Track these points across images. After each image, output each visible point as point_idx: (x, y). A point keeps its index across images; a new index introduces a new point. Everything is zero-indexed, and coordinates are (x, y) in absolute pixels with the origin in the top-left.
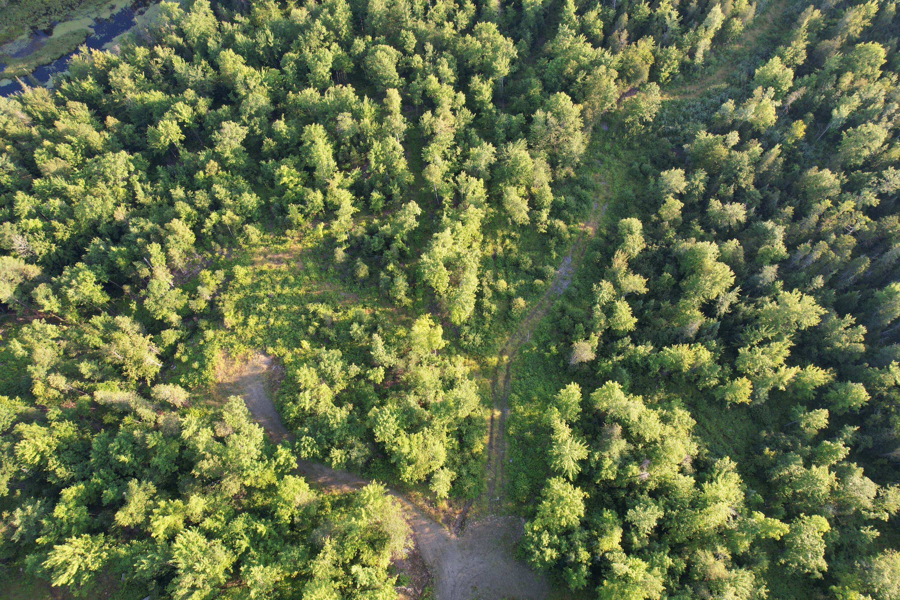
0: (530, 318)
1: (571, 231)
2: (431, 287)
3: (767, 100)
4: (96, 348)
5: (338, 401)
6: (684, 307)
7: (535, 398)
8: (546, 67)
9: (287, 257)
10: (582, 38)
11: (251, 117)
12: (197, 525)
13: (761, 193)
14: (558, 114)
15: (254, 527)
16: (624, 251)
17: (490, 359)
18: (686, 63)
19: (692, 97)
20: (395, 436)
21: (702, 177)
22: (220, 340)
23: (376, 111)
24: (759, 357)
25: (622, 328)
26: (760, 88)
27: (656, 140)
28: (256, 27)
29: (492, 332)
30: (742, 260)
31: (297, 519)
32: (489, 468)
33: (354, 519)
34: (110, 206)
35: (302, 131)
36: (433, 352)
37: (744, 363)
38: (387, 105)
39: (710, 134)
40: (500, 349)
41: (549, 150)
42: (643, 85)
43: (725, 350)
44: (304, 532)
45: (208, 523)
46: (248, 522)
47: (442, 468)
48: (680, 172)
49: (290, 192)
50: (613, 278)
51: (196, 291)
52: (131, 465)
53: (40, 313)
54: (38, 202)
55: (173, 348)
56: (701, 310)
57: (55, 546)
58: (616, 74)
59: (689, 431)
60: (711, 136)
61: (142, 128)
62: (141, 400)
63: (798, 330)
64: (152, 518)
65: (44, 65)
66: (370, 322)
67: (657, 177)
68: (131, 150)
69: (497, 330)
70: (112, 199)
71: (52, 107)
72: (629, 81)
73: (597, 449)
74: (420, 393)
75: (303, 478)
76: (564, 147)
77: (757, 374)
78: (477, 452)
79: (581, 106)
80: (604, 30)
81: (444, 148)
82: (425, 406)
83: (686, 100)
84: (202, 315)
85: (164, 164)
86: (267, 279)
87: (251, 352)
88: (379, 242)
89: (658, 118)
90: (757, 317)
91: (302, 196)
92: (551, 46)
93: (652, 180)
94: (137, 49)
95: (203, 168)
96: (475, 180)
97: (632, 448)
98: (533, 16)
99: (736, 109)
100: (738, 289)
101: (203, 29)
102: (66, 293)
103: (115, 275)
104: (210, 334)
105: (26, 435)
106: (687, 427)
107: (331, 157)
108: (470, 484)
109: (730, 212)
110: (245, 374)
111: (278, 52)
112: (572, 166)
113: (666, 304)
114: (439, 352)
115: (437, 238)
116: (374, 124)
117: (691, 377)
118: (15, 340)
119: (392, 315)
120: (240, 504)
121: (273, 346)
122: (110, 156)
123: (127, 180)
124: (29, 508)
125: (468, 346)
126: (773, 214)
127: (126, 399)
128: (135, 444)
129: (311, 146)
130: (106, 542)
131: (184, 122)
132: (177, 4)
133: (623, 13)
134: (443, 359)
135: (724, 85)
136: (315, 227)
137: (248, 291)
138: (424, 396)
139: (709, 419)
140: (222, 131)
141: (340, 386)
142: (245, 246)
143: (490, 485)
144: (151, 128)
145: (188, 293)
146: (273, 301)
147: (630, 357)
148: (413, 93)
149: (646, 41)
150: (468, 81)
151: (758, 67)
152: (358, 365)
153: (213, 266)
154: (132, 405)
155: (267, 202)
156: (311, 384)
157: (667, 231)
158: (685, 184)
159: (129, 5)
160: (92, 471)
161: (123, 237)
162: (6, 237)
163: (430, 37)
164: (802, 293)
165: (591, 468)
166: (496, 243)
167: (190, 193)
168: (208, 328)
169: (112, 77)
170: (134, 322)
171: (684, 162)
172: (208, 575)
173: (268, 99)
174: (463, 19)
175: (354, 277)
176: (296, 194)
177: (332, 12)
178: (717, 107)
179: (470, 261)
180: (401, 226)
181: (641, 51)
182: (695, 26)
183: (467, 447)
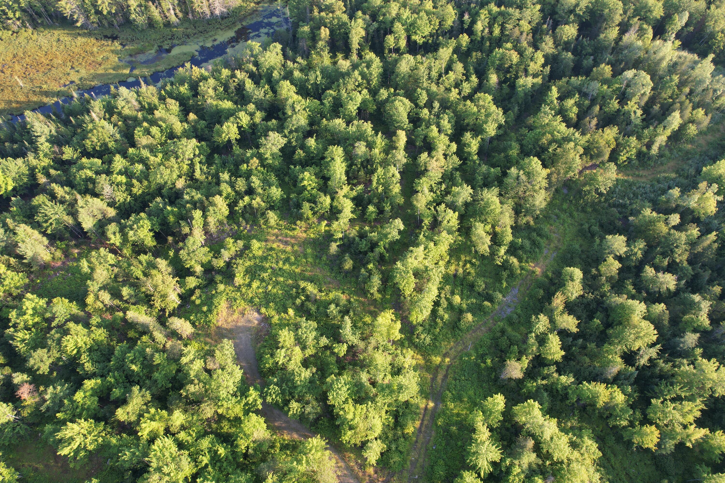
0: (474, 331)
1: (522, 269)
2: (399, 289)
3: (709, 194)
4: (137, 278)
5: (305, 363)
6: (607, 351)
7: (466, 399)
8: (525, 135)
9: (293, 241)
10: (559, 118)
11: (291, 132)
12: (173, 435)
13: (693, 269)
14: (529, 173)
15: (216, 449)
16: (563, 293)
17: (434, 358)
18: (642, 152)
19: (643, 180)
20: (344, 403)
21: (642, 246)
22: (227, 294)
23: (385, 144)
24: (670, 412)
25: (550, 358)
26: (705, 183)
27: (607, 208)
28: (310, 68)
29: (441, 336)
30: (666, 323)
31: (250, 451)
32: (415, 449)
33: (295, 463)
34: (175, 176)
35: (326, 149)
36: (389, 341)
37: (655, 413)
38: (395, 142)
39: (654, 213)
40: (444, 351)
41: (516, 200)
42: (603, 163)
43: (639, 397)
44: (254, 463)
45: (182, 436)
46: (212, 443)
47: (376, 439)
48: (623, 238)
49: (307, 192)
50: (550, 314)
51: (219, 252)
52: (138, 374)
53: (107, 244)
54: (128, 164)
55: (192, 292)
56: (622, 357)
57: (68, 423)
58: (581, 151)
59: (595, 461)
60: (654, 214)
61: (212, 125)
62: (158, 325)
63: (711, 396)
64: (142, 420)
65: (159, 72)
66: (345, 306)
67: (602, 238)
68: (200, 139)
69: (445, 335)
70: (177, 172)
71: (155, 100)
72: (592, 158)
73: (510, 455)
74: (371, 372)
75: (264, 419)
76: (528, 200)
77: (667, 426)
78: (408, 433)
79: (548, 171)
80: (578, 115)
81: (432, 183)
82: (373, 384)
83: (638, 181)
84: (219, 271)
85: (220, 154)
86: (274, 255)
87: (248, 308)
88: (366, 245)
89: (611, 192)
90: (673, 375)
91: (315, 197)
92: (533, 120)
93: (598, 241)
94: (223, 70)
95: (248, 163)
96: (452, 212)
97: (540, 462)
98: (523, 95)
99: (680, 196)
100: (658, 346)
101: (272, 64)
102: (128, 233)
103: (165, 227)
104: (221, 287)
105: (72, 332)
106: (592, 457)
107: (343, 173)
108: (396, 458)
109: (662, 280)
110: (240, 324)
111: (322, 88)
112: (533, 216)
113: (592, 346)
114: (394, 342)
115: (412, 251)
116: (382, 154)
117: (604, 414)
118: (84, 259)
119: (363, 304)
120: (210, 427)
121: (266, 308)
122: (184, 141)
123: (191, 160)
124: (59, 388)
125: (419, 343)
126: (701, 289)
127: (148, 322)
128: (145, 358)
129: (330, 161)
130: (104, 430)
131: (242, 127)
132: (259, 44)
133: (596, 105)
134: (396, 349)
135: (673, 175)
136: (319, 223)
137: (258, 261)
138: (374, 375)
139: (615, 455)
140: (268, 138)
141: (310, 352)
142: (263, 226)
143: (412, 463)
144: (217, 126)
145: (213, 252)
146: (275, 272)
147: (553, 383)
148: (417, 136)
149: (611, 129)
150: (462, 135)
151: (706, 166)
152: (328, 337)
153: (237, 237)
154: (151, 328)
155: (288, 197)
156: (287, 344)
157: (603, 284)
158: (625, 249)
159: (226, 40)
160: (109, 371)
161: (178, 201)
162: (100, 185)
163: (438, 97)
164: (720, 364)
165: (501, 471)
166: (458, 265)
167: (233, 178)
168: (221, 282)
169: (200, 86)
170: (168, 265)
171: (627, 231)
172: (172, 478)
173: (307, 121)
174: (467, 88)
175: (340, 268)
176: (311, 195)
177: (368, 66)
178: (664, 192)
179: (434, 275)
180: (386, 236)
181: (606, 136)
182: (655, 125)
183: (400, 426)
